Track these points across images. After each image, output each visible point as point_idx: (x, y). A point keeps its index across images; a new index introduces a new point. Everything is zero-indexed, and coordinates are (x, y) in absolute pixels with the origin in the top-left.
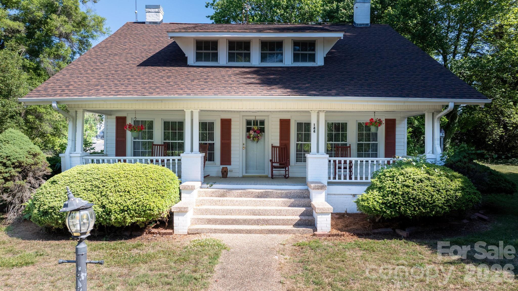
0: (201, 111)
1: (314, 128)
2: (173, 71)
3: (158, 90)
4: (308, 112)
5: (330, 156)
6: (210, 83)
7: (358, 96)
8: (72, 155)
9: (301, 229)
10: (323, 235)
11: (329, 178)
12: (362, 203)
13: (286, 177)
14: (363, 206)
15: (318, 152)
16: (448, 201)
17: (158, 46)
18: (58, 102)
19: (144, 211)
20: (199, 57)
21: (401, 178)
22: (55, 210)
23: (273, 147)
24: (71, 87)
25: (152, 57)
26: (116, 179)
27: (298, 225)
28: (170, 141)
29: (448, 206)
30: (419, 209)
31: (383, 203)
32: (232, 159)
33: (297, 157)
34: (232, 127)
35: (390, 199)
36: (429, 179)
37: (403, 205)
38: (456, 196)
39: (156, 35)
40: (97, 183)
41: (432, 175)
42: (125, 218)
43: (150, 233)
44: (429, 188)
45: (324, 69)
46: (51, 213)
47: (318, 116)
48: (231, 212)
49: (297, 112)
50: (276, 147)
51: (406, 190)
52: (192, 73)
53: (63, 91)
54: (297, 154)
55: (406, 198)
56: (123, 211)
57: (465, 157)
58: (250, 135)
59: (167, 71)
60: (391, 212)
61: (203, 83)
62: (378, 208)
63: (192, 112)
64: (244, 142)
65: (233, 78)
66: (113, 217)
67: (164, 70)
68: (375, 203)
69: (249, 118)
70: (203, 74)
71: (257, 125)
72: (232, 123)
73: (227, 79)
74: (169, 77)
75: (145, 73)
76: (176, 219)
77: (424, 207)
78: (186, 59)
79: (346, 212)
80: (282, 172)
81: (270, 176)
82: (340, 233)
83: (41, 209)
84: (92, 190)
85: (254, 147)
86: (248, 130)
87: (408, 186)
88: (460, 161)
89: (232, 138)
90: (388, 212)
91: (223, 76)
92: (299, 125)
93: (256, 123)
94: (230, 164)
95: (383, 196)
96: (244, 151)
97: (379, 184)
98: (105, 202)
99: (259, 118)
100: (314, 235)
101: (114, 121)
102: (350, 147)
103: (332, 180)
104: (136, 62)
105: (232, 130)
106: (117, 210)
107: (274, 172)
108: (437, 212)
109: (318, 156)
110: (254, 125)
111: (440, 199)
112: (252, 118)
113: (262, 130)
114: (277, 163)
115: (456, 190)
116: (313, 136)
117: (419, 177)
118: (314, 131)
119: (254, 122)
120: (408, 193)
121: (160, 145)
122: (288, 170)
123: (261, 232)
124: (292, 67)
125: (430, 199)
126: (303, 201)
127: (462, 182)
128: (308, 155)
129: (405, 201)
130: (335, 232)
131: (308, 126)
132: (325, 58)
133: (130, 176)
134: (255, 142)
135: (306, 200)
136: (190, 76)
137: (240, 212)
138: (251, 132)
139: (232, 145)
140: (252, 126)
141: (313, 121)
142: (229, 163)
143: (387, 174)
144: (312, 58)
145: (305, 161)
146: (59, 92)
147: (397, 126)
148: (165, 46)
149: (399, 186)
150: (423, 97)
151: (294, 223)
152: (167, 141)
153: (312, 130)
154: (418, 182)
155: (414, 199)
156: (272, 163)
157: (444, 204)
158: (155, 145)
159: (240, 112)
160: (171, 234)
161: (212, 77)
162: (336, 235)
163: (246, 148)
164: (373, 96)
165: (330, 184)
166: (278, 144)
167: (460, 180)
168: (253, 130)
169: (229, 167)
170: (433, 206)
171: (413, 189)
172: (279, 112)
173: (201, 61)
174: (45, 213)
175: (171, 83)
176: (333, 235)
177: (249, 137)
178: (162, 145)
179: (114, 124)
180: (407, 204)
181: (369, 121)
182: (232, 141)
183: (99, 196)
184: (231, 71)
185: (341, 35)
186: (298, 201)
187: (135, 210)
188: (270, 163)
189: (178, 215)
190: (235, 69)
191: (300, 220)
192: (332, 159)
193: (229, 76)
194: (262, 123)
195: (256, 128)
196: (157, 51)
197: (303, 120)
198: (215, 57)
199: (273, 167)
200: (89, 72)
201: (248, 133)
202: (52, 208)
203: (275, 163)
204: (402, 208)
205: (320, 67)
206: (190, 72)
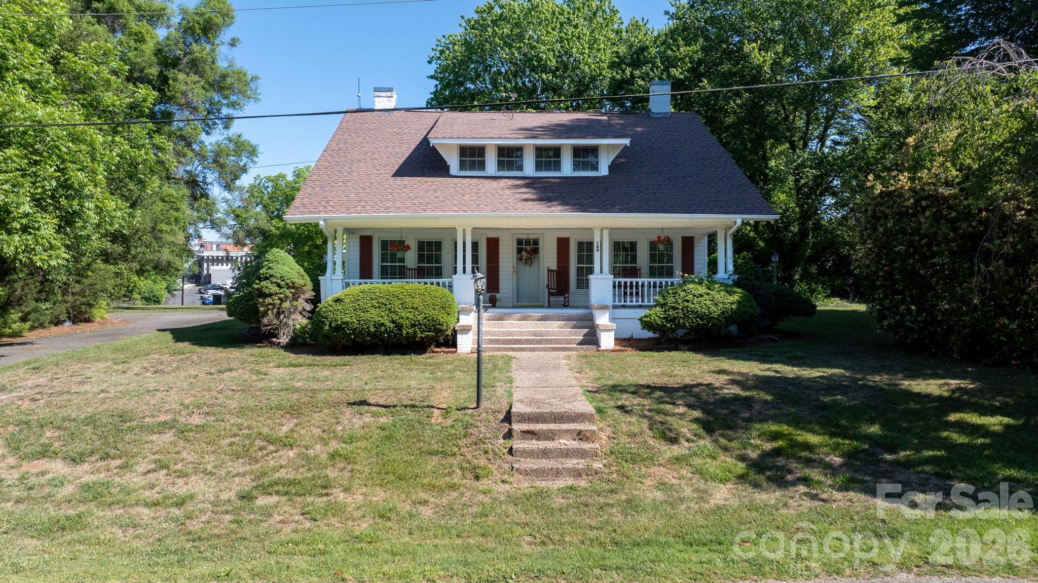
0: (474, 228)
1: (598, 247)
2: (437, 183)
3: (430, 206)
4: (590, 230)
5: (615, 277)
6: (484, 198)
7: (643, 212)
8: (333, 278)
9: (585, 347)
10: (607, 350)
11: (614, 301)
12: (645, 319)
13: (566, 305)
14: (645, 321)
15: (601, 272)
16: (723, 313)
17: (404, 147)
18: (325, 220)
19: (434, 326)
20: (463, 166)
21: (682, 294)
22: (348, 325)
23: (549, 271)
24: (331, 203)
25: (403, 163)
26: (401, 296)
27: (580, 343)
28: (426, 265)
29: (724, 318)
30: (697, 321)
31: (664, 318)
32: (501, 286)
33: (578, 283)
34: (501, 247)
35: (671, 313)
36: (708, 294)
37: (681, 317)
38: (732, 309)
39: (395, 130)
40: (383, 301)
41: (713, 290)
42: (415, 333)
43: (433, 352)
44: (708, 303)
45: (608, 180)
46: (343, 329)
47: (602, 234)
48: (511, 334)
49: (578, 229)
50: (553, 271)
51: (686, 304)
52: (459, 185)
53: (325, 207)
54: (578, 280)
55: (686, 312)
56: (413, 325)
57: (751, 275)
58: (522, 256)
59: (429, 183)
60: (671, 325)
61: (475, 198)
62: (659, 322)
63: (464, 230)
64: (515, 265)
65: (508, 192)
66: (404, 332)
67: (426, 182)
68: (657, 318)
69: (520, 237)
70: (472, 187)
71: (530, 245)
72: (501, 243)
73: (501, 193)
74: (435, 191)
75: (406, 185)
76: (460, 338)
77: (702, 319)
78: (447, 168)
79: (632, 335)
80: (561, 299)
81: (547, 304)
82: (623, 348)
83: (333, 325)
84: (380, 307)
85: (528, 271)
86: (519, 251)
87: (688, 301)
88: (746, 279)
89: (501, 260)
90: (668, 325)
91: (495, 190)
92: (580, 245)
93: (528, 242)
94: (498, 292)
95: (665, 311)
96: (515, 276)
97: (662, 301)
98: (395, 317)
99: (531, 237)
100: (598, 350)
101: (358, 240)
102: (640, 270)
103: (617, 303)
104: (388, 171)
105: (501, 251)
106: (409, 324)
107: (551, 299)
108: (714, 324)
109: (601, 276)
110: (526, 245)
111: (716, 311)
112: (524, 237)
113: (536, 251)
114: (554, 289)
115: (732, 303)
116: (597, 255)
117: (700, 292)
118: (598, 250)
119: (526, 242)
120: (687, 307)
121: (412, 269)
122: (568, 297)
123: (545, 350)
124: (571, 178)
125: (706, 312)
126: (586, 323)
127: (740, 297)
128: (591, 277)
129: (684, 314)
130: (618, 348)
131: (590, 245)
132: (609, 167)
133: (413, 295)
134: (528, 265)
135: (590, 322)
136: (458, 189)
137: (521, 333)
138: (524, 253)
139: (501, 269)
140: (524, 246)
141: (597, 240)
142: (497, 290)
143: (671, 292)
144: (595, 168)
145: (587, 287)
146: (321, 208)
147: (696, 245)
148: (413, 147)
149: (680, 301)
150: (710, 213)
151: (577, 342)
152: (422, 265)
153: (595, 248)
154: (698, 297)
155: (692, 312)
156: (549, 289)
157: (720, 315)
158: (410, 269)
159: (510, 229)
160: (455, 352)
161: (483, 191)
162: (619, 350)
163: (517, 272)
164: (659, 212)
165: (615, 307)
166: (555, 268)
167: (740, 295)
168: (526, 250)
169: (497, 295)
170: (710, 319)
171: (692, 304)
172: (556, 229)
173: (466, 170)
174: (338, 328)
175: (441, 198)
176: (616, 351)
177: (520, 259)
178: (415, 269)
179: (358, 244)
180: (685, 316)
181: (656, 240)
182: (500, 264)
183: (387, 312)
184: (503, 183)
185: (626, 142)
186: (580, 323)
187: (425, 325)
188: (546, 290)
189: (462, 334)
190: (506, 180)
191: (583, 339)
192: (617, 280)
193: (502, 189)
194: (536, 242)
195: (529, 248)
196: (407, 156)
197: (585, 238)
198: (482, 165)
199: (550, 294)
200: (340, 184)
201: (519, 255)
202: (344, 323)
203: (552, 289)
204: (681, 321)
205: (604, 177)
206: (456, 184)
